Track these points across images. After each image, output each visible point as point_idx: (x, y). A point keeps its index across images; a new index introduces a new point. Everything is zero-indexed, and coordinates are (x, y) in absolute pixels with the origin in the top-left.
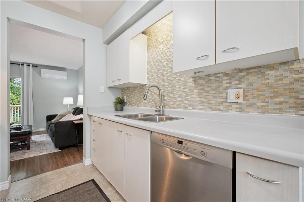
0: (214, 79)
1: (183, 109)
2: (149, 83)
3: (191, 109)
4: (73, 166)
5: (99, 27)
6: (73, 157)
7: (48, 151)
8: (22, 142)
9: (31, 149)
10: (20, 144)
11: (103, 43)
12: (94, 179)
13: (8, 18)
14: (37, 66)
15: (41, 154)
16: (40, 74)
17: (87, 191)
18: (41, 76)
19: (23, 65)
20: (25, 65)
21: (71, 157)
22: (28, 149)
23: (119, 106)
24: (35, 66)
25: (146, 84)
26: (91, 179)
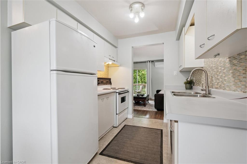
0: (244, 58)
1: (223, 90)
2: (205, 66)
3: (228, 90)
4: (158, 120)
5: (173, 31)
6: (161, 116)
7: (152, 109)
8: (143, 102)
9: (146, 107)
10: (142, 103)
11: (176, 40)
12: (163, 130)
13: (132, 47)
14: (153, 62)
15: (148, 110)
16: (155, 66)
17: (155, 133)
18: (155, 67)
19: (147, 62)
20: (148, 62)
21: (160, 115)
22: (145, 106)
23: (188, 85)
24: (153, 61)
25: (203, 66)
26: (162, 129)
